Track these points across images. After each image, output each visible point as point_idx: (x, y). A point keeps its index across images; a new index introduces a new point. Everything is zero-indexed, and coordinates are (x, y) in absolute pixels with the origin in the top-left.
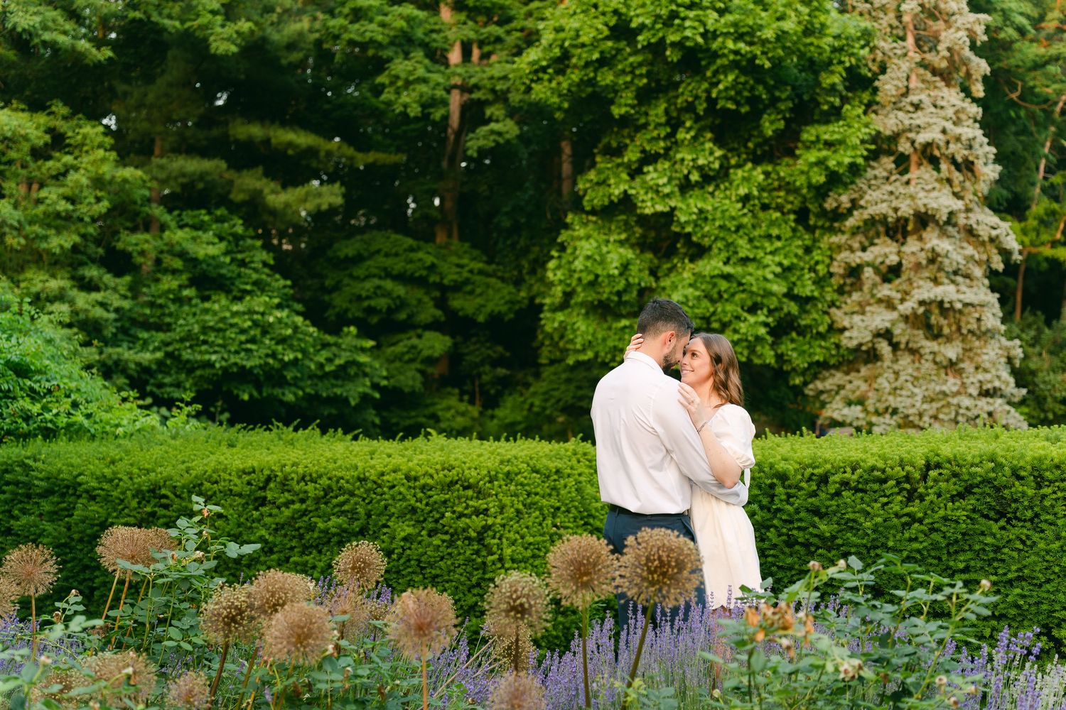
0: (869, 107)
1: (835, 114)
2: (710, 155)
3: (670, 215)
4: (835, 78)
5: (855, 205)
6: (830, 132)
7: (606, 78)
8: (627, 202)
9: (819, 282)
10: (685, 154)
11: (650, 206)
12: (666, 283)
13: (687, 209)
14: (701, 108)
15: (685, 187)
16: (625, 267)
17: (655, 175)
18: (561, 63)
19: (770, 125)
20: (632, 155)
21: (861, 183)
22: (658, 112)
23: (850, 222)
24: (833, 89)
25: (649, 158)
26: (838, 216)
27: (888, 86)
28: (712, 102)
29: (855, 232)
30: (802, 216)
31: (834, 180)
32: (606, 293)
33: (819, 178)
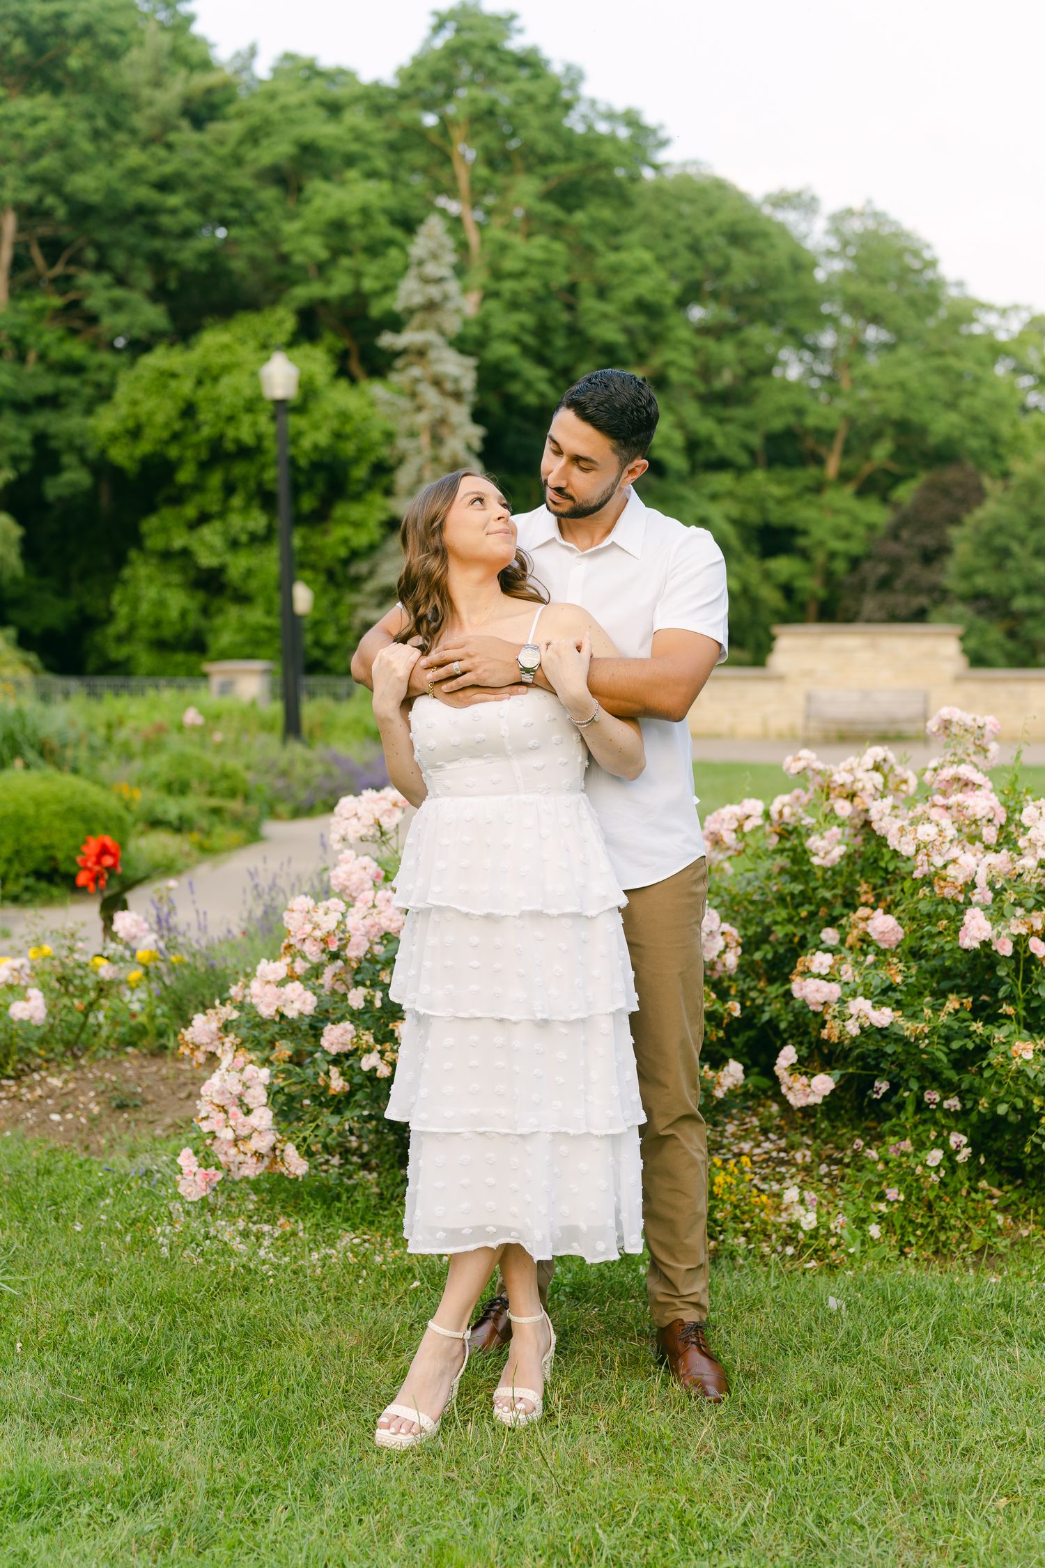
0: (388, 492)
1: (358, 497)
2: (258, 521)
3: (221, 570)
4: (360, 472)
5: (371, 573)
6: (355, 511)
7: (173, 452)
8: (185, 553)
9: (342, 631)
10: (236, 521)
11: (206, 560)
12: (218, 621)
13: (237, 565)
14: (252, 485)
15: (234, 545)
16: (184, 614)
17: (211, 534)
18: (135, 433)
19: (308, 503)
20: (190, 511)
21: (378, 556)
22: (215, 480)
23: (370, 586)
24: (359, 481)
25: (204, 518)
26: (356, 582)
27: (403, 478)
28: (260, 485)
29: (372, 594)
30: (331, 575)
31: (355, 555)
32: (167, 633)
33: (343, 552)
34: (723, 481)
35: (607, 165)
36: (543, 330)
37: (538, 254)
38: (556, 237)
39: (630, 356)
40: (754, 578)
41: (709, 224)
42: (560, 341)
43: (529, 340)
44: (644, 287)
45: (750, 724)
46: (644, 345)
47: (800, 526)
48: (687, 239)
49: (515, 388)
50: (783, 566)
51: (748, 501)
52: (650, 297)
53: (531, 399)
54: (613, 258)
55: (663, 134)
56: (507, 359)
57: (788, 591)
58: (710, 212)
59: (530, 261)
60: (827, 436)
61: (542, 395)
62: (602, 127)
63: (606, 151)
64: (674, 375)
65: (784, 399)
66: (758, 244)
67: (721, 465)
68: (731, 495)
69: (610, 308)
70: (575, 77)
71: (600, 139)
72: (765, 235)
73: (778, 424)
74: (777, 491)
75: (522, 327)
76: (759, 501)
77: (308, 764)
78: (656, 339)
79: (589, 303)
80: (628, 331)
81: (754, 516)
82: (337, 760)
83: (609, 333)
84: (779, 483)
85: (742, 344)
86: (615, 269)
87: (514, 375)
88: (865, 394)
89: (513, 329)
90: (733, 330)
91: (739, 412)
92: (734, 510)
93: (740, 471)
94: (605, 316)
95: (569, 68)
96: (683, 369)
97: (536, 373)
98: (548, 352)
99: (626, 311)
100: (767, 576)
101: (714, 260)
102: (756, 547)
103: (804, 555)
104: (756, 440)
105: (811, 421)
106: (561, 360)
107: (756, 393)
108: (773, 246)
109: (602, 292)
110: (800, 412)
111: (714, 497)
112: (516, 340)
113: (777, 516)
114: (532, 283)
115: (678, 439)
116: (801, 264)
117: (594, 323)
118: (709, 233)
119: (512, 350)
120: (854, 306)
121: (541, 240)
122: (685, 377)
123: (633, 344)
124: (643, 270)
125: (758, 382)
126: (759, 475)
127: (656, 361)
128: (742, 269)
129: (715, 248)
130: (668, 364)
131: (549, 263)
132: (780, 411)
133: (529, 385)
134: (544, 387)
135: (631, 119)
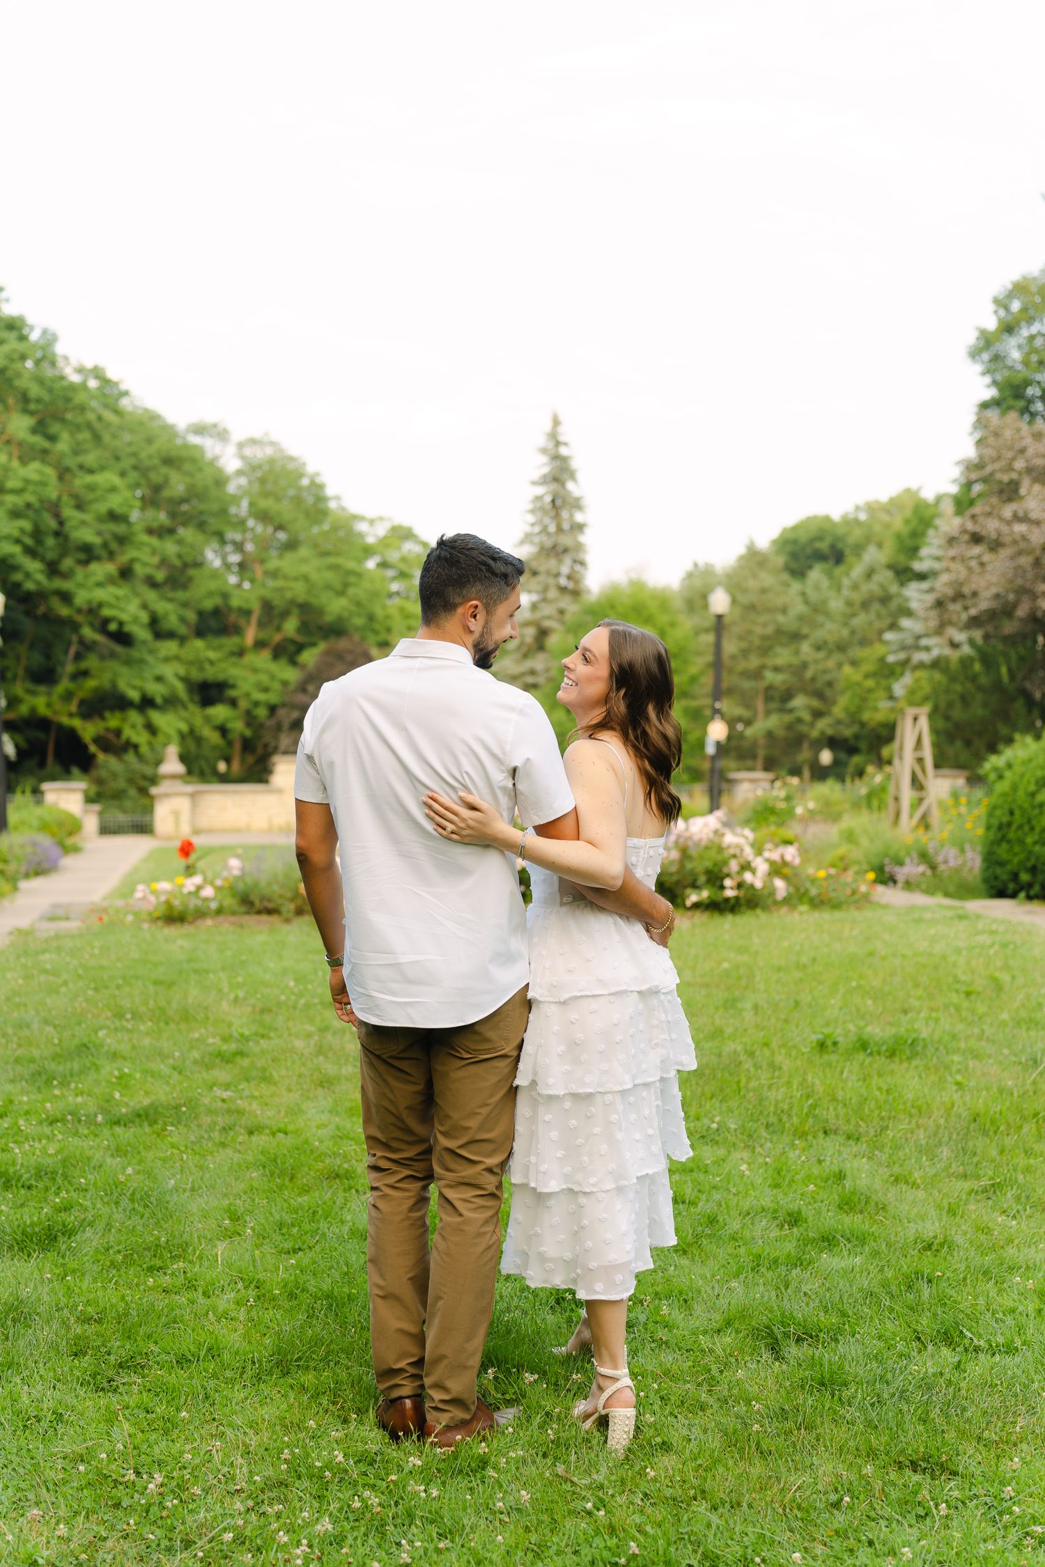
34: (170, 647)
35: (82, 409)
36: (37, 534)
37: (34, 477)
38: (43, 461)
39: (104, 554)
40: (198, 721)
41: (152, 449)
42: (50, 541)
43: (29, 541)
44: (114, 502)
45: (260, 822)
46: (114, 546)
47: (231, 681)
48: (132, 461)
49: (17, 577)
50: (220, 712)
51: (191, 663)
52: (120, 510)
53: (29, 586)
54: (89, 479)
55: (123, 387)
56: (12, 556)
57: (223, 730)
58: (149, 441)
59: (27, 481)
60: (247, 613)
61: (38, 583)
62: (75, 378)
63: (80, 398)
64: (139, 570)
65: (213, 585)
66: (187, 467)
67: (171, 635)
68: (177, 658)
69: (87, 517)
70: (50, 339)
71: (73, 388)
72: (194, 460)
73: (208, 604)
74: (212, 655)
75: (22, 531)
76: (199, 663)
77: (23, 846)
78: (122, 540)
79: (68, 512)
80: (99, 533)
81: (196, 675)
82: (34, 844)
83: (87, 535)
84: (215, 649)
85: (180, 542)
86: (91, 488)
87: (15, 568)
88: (280, 583)
89: (16, 533)
90: (171, 531)
91: (180, 595)
92: (182, 671)
93: (183, 640)
94: (83, 523)
95: (45, 332)
96: (145, 564)
97: (34, 566)
98: (40, 550)
99: (100, 519)
100: (207, 719)
101: (156, 478)
102: (197, 698)
103: (233, 703)
104: (192, 616)
105: (235, 602)
106: (50, 555)
107: (190, 579)
108: (200, 470)
109: (80, 506)
110: (225, 596)
111: (167, 660)
112: (18, 541)
113: (211, 674)
114: (30, 498)
115: (144, 617)
116: (220, 481)
117: (76, 528)
118: (150, 457)
119: (17, 549)
120: (264, 517)
121: (35, 465)
122: (149, 571)
123: (105, 545)
124: (113, 489)
125: (191, 572)
126: (199, 644)
127: (123, 559)
128: (177, 486)
129: (154, 468)
130: (133, 561)
131: (43, 484)
132: (210, 594)
133: (28, 575)
134: (41, 577)
135: (98, 373)
